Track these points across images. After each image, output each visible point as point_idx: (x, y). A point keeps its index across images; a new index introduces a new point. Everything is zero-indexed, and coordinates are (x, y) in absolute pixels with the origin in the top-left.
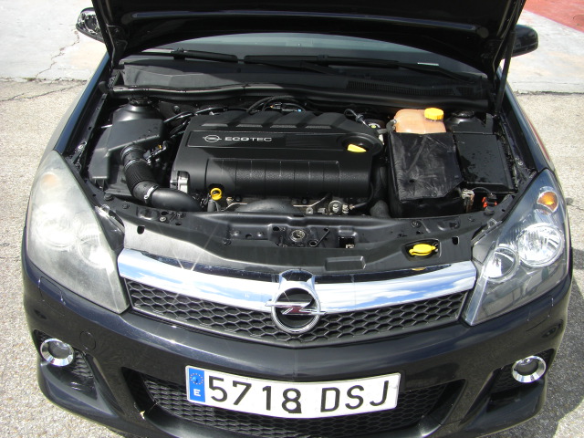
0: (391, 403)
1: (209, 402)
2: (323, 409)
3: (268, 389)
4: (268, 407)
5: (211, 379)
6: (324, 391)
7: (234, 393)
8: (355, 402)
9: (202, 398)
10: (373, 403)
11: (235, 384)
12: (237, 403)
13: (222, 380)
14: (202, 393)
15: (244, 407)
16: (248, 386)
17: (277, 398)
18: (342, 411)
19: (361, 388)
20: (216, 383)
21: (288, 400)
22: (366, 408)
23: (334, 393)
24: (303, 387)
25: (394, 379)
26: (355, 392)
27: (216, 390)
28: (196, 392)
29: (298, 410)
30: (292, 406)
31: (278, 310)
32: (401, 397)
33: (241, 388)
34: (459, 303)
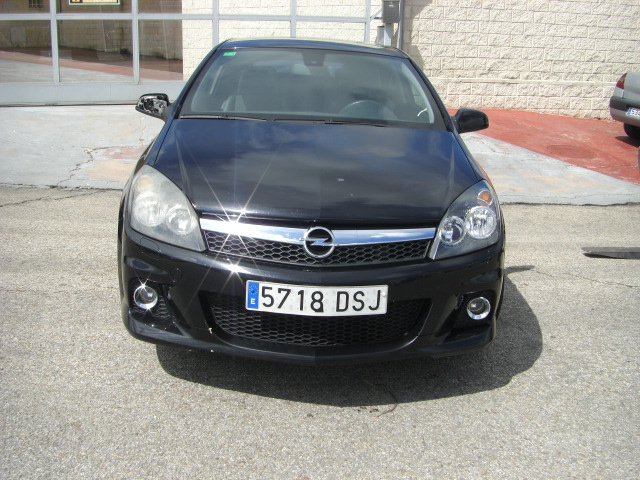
0: (382, 310)
1: (261, 308)
2: (338, 310)
3: (301, 293)
4: (301, 308)
5: (264, 288)
6: (339, 293)
7: (278, 298)
8: (358, 305)
9: (256, 306)
10: (370, 307)
11: (280, 290)
12: (280, 307)
13: (271, 288)
14: (257, 301)
15: (284, 310)
16: (289, 291)
17: (308, 300)
18: (350, 312)
19: (363, 295)
20: (267, 292)
21: (314, 301)
22: (366, 312)
23: (345, 296)
24: (325, 290)
25: (384, 289)
26: (359, 297)
27: (268, 298)
28: (252, 301)
29: (321, 310)
30: (317, 306)
31: (308, 243)
32: (390, 305)
33: (284, 293)
34: (425, 247)
